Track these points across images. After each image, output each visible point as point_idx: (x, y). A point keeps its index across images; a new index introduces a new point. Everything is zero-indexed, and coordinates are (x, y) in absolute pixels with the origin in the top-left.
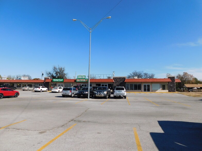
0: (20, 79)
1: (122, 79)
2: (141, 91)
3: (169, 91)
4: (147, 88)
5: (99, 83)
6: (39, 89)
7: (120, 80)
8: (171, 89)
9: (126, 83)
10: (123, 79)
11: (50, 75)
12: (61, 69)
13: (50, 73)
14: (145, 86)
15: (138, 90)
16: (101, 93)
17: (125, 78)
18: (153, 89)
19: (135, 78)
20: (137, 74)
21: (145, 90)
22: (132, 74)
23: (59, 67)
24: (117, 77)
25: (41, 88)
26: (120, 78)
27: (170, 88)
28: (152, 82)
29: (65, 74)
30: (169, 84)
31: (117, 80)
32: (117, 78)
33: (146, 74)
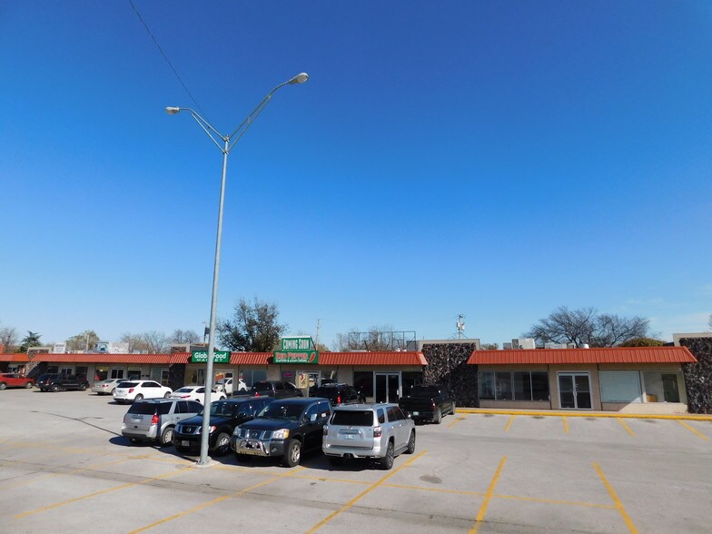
0: (103, 349)
1: (462, 351)
2: (547, 404)
3: (691, 410)
4: (575, 394)
5: (367, 370)
6: (130, 392)
7: (451, 356)
8: (700, 399)
9: (480, 370)
10: (465, 351)
11: (227, 333)
12: (266, 310)
13: (228, 327)
14: (565, 381)
15: (537, 398)
16: (258, 437)
17: (473, 345)
18: (607, 397)
19: (525, 347)
20: (568, 319)
21: (567, 402)
22: (550, 322)
23: (257, 305)
24: (440, 343)
25: (138, 390)
26: (451, 346)
27: (694, 392)
28: (598, 364)
29: (278, 329)
30: (685, 371)
31: (438, 357)
32: (438, 346)
33: (606, 321)
